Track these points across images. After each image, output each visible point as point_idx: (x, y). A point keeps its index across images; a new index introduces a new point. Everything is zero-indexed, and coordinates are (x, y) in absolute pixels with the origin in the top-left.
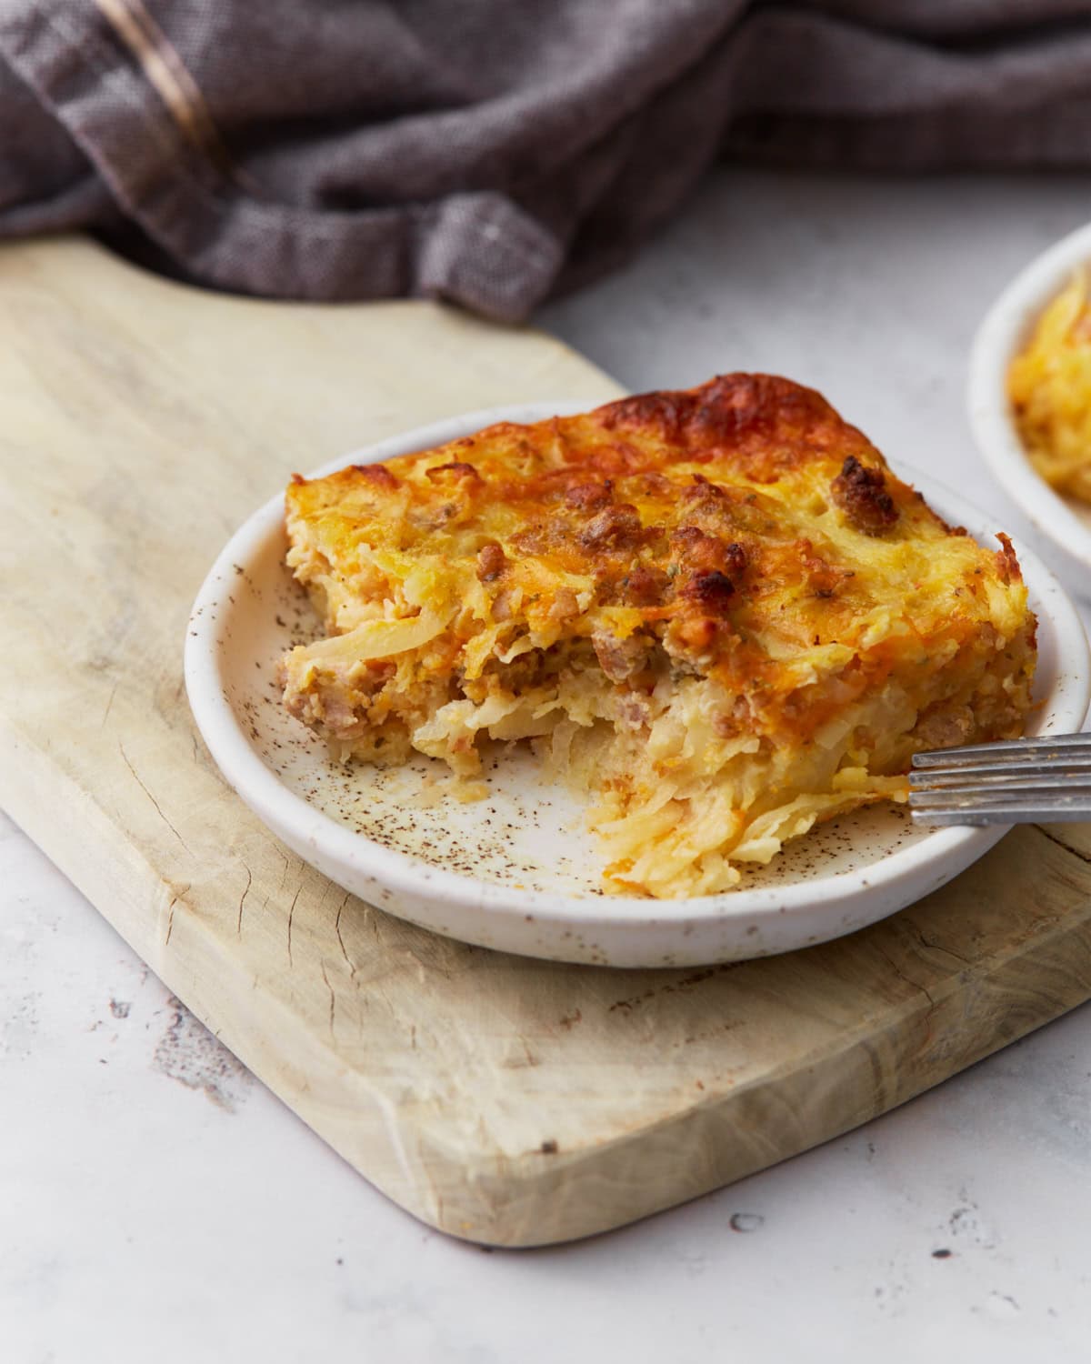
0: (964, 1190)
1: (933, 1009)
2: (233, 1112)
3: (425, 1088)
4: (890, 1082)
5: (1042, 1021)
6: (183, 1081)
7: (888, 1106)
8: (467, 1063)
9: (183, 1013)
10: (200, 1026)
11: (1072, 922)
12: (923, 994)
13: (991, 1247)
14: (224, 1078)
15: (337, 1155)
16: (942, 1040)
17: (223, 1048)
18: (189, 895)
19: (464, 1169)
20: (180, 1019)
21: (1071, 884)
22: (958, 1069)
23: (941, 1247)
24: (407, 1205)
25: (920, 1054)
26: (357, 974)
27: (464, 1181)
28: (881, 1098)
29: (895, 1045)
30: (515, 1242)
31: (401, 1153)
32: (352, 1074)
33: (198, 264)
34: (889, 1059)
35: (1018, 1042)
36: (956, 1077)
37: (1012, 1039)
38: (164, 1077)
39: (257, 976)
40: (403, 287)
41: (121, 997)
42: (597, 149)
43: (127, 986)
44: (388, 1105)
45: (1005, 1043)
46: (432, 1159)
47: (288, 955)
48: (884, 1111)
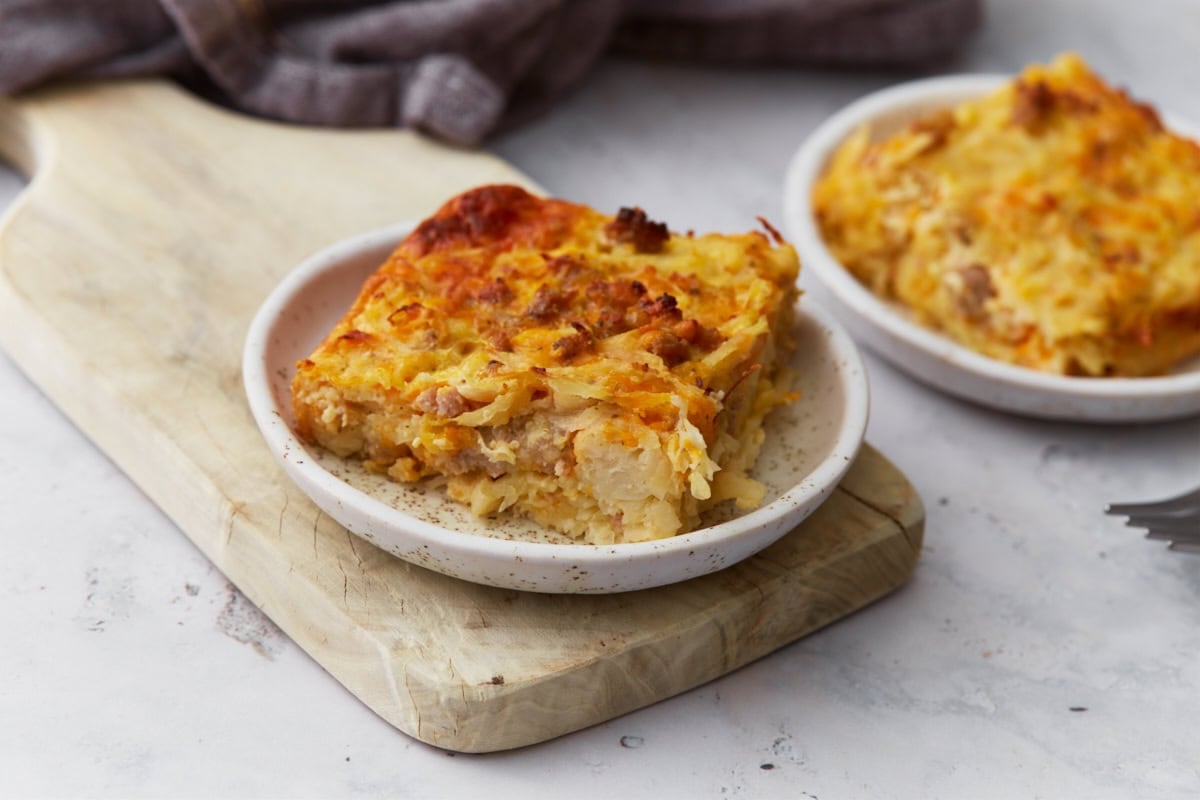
0: (782, 726)
1: (763, 600)
2: (272, 659)
3: (411, 640)
4: (732, 650)
5: (836, 616)
6: (237, 638)
7: (731, 666)
8: (440, 624)
9: (236, 594)
10: (249, 602)
11: (859, 546)
12: (757, 590)
13: (802, 763)
14: (265, 638)
15: (346, 689)
16: (769, 623)
17: (266, 618)
18: (244, 510)
19: (438, 694)
20: (234, 598)
21: (858, 521)
22: (779, 645)
23: (767, 762)
24: (394, 722)
25: (754, 632)
26: (363, 565)
27: (438, 703)
28: (726, 661)
29: (737, 623)
30: (470, 749)
31: (393, 684)
32: (359, 629)
33: (248, 99)
34: (732, 633)
35: (819, 631)
36: (777, 652)
37: (817, 627)
38: (224, 636)
39: (293, 563)
40: (391, 120)
41: (193, 582)
42: (527, 33)
43: (197, 575)
44: (385, 651)
45: (810, 629)
46: (415, 687)
47: (313, 550)
48: (728, 671)
